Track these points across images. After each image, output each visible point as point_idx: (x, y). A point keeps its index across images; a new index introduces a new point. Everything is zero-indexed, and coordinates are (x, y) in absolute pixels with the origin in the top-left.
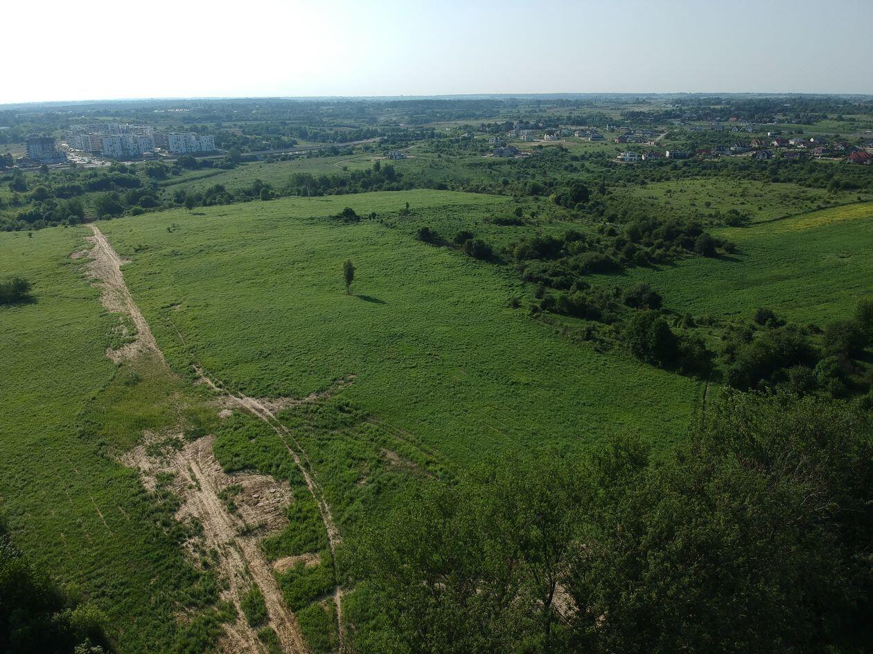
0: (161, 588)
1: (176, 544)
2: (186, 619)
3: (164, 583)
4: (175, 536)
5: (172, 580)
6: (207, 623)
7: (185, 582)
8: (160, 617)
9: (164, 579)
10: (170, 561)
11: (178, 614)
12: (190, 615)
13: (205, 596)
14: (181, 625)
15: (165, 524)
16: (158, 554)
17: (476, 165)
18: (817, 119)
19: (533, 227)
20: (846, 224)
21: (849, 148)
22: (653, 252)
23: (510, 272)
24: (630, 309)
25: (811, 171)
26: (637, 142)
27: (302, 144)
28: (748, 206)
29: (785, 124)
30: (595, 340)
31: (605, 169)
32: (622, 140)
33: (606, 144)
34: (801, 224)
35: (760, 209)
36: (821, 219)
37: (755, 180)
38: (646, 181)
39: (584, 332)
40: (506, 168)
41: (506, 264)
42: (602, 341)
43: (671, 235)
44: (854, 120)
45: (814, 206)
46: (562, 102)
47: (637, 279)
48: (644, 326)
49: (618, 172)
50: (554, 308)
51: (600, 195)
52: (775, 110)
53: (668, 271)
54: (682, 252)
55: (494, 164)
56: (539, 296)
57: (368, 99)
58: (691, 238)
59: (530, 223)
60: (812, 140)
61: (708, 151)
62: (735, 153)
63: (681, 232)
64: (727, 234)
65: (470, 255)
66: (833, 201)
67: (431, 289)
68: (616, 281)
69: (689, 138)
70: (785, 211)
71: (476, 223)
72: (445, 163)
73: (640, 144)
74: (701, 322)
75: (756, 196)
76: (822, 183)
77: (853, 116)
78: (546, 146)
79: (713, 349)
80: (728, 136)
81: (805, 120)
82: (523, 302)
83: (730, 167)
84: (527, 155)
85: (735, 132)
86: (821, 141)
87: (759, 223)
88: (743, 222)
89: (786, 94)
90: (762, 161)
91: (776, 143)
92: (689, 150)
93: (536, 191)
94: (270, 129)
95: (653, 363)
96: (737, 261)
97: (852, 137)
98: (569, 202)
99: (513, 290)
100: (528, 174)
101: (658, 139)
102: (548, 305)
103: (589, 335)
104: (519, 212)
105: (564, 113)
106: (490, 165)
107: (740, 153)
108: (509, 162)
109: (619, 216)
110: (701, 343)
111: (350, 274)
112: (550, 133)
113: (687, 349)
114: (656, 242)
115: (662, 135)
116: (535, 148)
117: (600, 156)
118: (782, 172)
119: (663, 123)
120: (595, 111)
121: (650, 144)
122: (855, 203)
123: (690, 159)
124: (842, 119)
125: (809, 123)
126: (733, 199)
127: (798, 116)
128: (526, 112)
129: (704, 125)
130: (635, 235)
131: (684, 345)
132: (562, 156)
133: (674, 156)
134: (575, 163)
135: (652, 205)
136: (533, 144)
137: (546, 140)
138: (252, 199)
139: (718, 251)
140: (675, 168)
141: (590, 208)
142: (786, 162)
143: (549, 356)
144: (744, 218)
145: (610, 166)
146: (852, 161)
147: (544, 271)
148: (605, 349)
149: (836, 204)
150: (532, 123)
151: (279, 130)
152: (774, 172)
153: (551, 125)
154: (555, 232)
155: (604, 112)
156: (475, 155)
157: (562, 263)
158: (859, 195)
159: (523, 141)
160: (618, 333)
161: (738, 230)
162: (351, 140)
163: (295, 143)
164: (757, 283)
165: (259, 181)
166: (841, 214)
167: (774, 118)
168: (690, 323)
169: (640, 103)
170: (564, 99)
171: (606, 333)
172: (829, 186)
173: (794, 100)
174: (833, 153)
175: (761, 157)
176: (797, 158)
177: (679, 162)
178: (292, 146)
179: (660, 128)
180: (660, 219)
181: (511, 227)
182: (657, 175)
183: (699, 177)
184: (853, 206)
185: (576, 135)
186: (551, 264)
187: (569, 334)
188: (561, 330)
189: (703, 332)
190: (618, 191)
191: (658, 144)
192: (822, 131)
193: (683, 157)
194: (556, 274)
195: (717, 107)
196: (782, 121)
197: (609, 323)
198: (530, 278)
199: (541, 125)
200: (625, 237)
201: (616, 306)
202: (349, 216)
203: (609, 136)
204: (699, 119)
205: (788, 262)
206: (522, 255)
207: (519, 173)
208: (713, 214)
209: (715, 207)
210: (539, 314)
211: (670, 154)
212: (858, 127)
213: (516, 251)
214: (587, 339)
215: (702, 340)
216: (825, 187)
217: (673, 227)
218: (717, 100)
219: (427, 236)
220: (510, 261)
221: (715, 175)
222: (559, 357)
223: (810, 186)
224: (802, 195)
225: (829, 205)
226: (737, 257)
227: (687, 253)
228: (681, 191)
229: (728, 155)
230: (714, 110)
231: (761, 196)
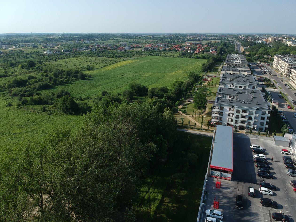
18: (108, 40)
19: (13, 77)
20: (121, 66)
21: (118, 47)
22: (64, 80)
23: (5, 94)
25: (109, 53)
26: (51, 47)
28: (92, 64)
29: (98, 41)
30: (47, 111)
31: (40, 57)
32: (45, 47)
33: (39, 49)
34: (109, 68)
35: (96, 65)
37: (93, 57)
38: (57, 59)
39: (42, 109)
41: (3, 91)
42: (50, 111)
43: (69, 74)
44: (117, 40)
45: (112, 63)
46: (18, 35)
47: (59, 89)
49: (46, 57)
50: (28, 103)
51: (40, 64)
52: (95, 37)
53: (70, 85)
54: (74, 79)
56: (20, 100)
58: (76, 74)
59: (12, 76)
60: (107, 45)
61: (76, 50)
62: (85, 50)
63: (72, 73)
64: (88, 73)
66: (116, 61)
68: (53, 91)
69: (69, 46)
70: (104, 65)
73: (52, 48)
74: (85, 99)
75: (94, 61)
76: (112, 56)
77: (117, 39)
78: (15, 50)
80: (82, 45)
81: (104, 40)
82: (13, 103)
83: (84, 54)
85: (83, 43)
86: (110, 45)
87: (97, 69)
88: (92, 69)
89: (97, 33)
90: (94, 52)
91: (97, 46)
92: (70, 49)
93: (12, 65)
95: (71, 114)
96: (93, 80)
97: (118, 44)
98: (27, 67)
99: (8, 100)
100: (8, 60)
101: (58, 46)
102: (25, 102)
104: (6, 72)
105: (20, 39)
109: (49, 70)
112: (15, 46)
113: (82, 107)
114: (64, 77)
115: (60, 45)
116: (10, 51)
117: (37, 53)
118: (100, 55)
119: (59, 42)
120: (32, 38)
121: (56, 48)
123: (71, 52)
124: (114, 40)
125: (105, 41)
126: (87, 63)
127: (102, 39)
128: (3, 39)
129: (73, 42)
130: (56, 75)
132: (22, 53)
133: (65, 51)
134: (28, 56)
135: (61, 66)
136: (9, 50)
137: (14, 48)
139: (86, 78)
140: (66, 55)
141: (36, 68)
142: (101, 51)
143: (29, 120)
144: (92, 68)
145: (42, 56)
146: (119, 50)
147: (21, 91)
148: (52, 113)
149: (118, 62)
150: (7, 42)
152: (98, 54)
153: (15, 43)
154: (24, 77)
155: (36, 38)
157: (28, 87)
158: (123, 59)
159: (4, 49)
160: (56, 107)
161: (91, 71)
164: (100, 85)
166: (119, 64)
167: (95, 40)
168: (81, 100)
169: (50, 35)
171: (51, 108)
172: (114, 57)
173: (100, 34)
174: (113, 48)
175: (93, 50)
176: (104, 50)
177: (67, 53)
179: (58, 43)
180: (64, 70)
181: (3, 78)
182: (60, 57)
183: (75, 57)
184: (122, 62)
185: (26, 46)
186: (23, 88)
187: (36, 111)
188: (32, 110)
190: (47, 63)
191: (59, 48)
193: (68, 51)
194: (26, 91)
196: (97, 40)
197: (52, 105)
198: (15, 95)
199: (11, 43)
200: (52, 76)
201: (54, 99)
203: (40, 46)
204: (71, 40)
205: (108, 79)
206: (10, 87)
208: (82, 67)
209: (82, 65)
210: (21, 106)
211: (64, 51)
212: (119, 41)
213: (6, 86)
214: (44, 111)
215: (86, 103)
216: (113, 57)
217: (69, 72)
218: (76, 35)
220: (5, 90)
221: (80, 56)
222: (33, 120)
223: (109, 57)
224: (108, 60)
225: (116, 62)
226: (93, 79)
227: (76, 79)
228: (70, 62)
229: (83, 50)
230: (75, 37)
231: (96, 61)
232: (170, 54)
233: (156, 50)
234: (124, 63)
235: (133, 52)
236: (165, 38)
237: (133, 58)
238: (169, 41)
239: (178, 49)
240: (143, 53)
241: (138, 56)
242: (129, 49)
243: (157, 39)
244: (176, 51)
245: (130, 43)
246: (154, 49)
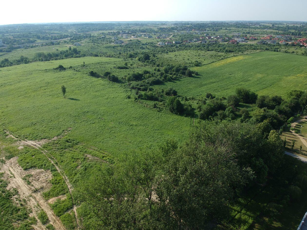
0: (5, 215)
1: (8, 199)
2: (17, 225)
3: (7, 213)
4: (8, 196)
5: (10, 212)
6: (26, 225)
7: (15, 212)
8: (7, 226)
9: (6, 212)
10: (7, 205)
11: (14, 224)
12: (19, 224)
13: (23, 216)
14: (16, 228)
15: (3, 192)
16: (2, 203)
17: (108, 47)
18: (219, 29)
19: (132, 69)
20: (230, 63)
21: (230, 39)
22: (173, 76)
23: (126, 86)
24: (167, 96)
25: (219, 47)
26: (164, 38)
27: (39, 41)
28: (201, 59)
29: (210, 31)
30: (157, 108)
31: (154, 48)
32: (159, 38)
33: (153, 39)
34: (218, 64)
35: (204, 60)
36: (223, 62)
37: (202, 50)
38: (168, 52)
39: (153, 105)
40: (119, 48)
41: (124, 83)
42: (160, 108)
43: (178, 70)
44: (230, 29)
45: (221, 58)
46: (136, 24)
47: (169, 86)
48: (172, 102)
49: (158, 49)
50: (142, 98)
51: (153, 57)
52: (207, 26)
53: (178, 82)
54: (182, 76)
55: (115, 47)
56: (137, 94)
57: (63, 23)
58: (184, 71)
59: (131, 68)
60: (218, 36)
61: (186, 41)
62: (195, 41)
63: (181, 69)
64: (195, 69)
65: (110, 81)
66: (226, 56)
67: (97, 94)
68: (162, 87)
69: (180, 36)
70: (212, 60)
71: (111, 69)
72: (96, 47)
73: (165, 39)
74: (190, 99)
75: (203, 56)
76: (222, 51)
77: (230, 28)
78: (133, 40)
79: (194, 108)
80: (192, 36)
81: (215, 30)
82: (132, 96)
83: (194, 46)
84: (126, 43)
85: (194, 34)
86: (221, 37)
87: (204, 65)
88: (200, 65)
89: (209, 21)
90: (203, 44)
91: (207, 38)
92: (181, 41)
93: (131, 56)
94: (24, 35)
95: (176, 114)
96: (199, 78)
97: (230, 35)
98: (143, 60)
99: (127, 92)
100: (127, 50)
101: (170, 37)
102: (140, 97)
103: (155, 106)
104: (126, 64)
105: (138, 28)
106: (114, 47)
107: (197, 41)
108: (120, 46)
109: (160, 65)
110: (190, 106)
111: (64, 90)
112: (134, 35)
113: (186, 108)
114: (173, 73)
115: (172, 36)
116: (129, 41)
117: (152, 43)
118: (210, 48)
119: (171, 32)
120: (148, 27)
121: (168, 39)
122: (233, 57)
123: (181, 44)
124: (227, 29)
125: (217, 31)
126: (196, 57)
127: (213, 29)
128: (124, 28)
129: (184, 32)
130: (166, 71)
131: (185, 107)
132: (139, 44)
133: (176, 43)
134: (143, 46)
135: (171, 60)
136: (128, 39)
137: (132, 38)
138: (21, 64)
140: (177, 47)
141: (151, 62)
142: (211, 44)
143: (142, 115)
144: (200, 63)
145: (156, 47)
146: (231, 43)
147: (138, 85)
148: (161, 111)
149: (227, 57)
150: (127, 32)
151: (28, 36)
152: (208, 48)
153: (133, 32)
154: (140, 71)
155: (152, 28)
156: (107, 43)
157: (143, 82)
158: (234, 54)
159: (124, 38)
160: (164, 105)
161: (198, 67)
162: (58, 39)
163: (36, 41)
164: (205, 85)
165: (22, 56)
166: (229, 60)
167: (206, 29)
168: (186, 100)
169: (163, 24)
170: (137, 23)
171: (160, 105)
172: (224, 51)
173: (212, 23)
174: (224, 40)
176: (214, 42)
177: (178, 45)
178: (34, 42)
179: (171, 33)
180: (174, 65)
181: (124, 70)
182: (171, 50)
183: (185, 50)
184: (232, 58)
185: (143, 36)
186: (140, 82)
187: (148, 106)
188: (146, 105)
189: (191, 102)
190: (159, 56)
191: (170, 39)
192: (221, 34)
193: (179, 43)
194: (142, 86)
195: (188, 26)
197: (161, 102)
198: (133, 88)
199: (130, 32)
200: (163, 72)
201: (163, 96)
202: (61, 68)
203: (154, 36)
204: (183, 30)
205: (214, 77)
206: (129, 80)
207: (124, 50)
208: (190, 62)
209: (190, 60)
210: (137, 100)
211: (175, 42)
212: (232, 32)
213: (127, 78)
214: (155, 108)
215: (191, 105)
216: (223, 52)
217: (178, 68)
218: (188, 23)
219: (93, 74)
220: (125, 82)
221: (190, 49)
222: (146, 115)
223: (219, 52)
224: (217, 55)
225: (225, 58)
226: (199, 76)
227: (183, 76)
228: (179, 55)
229: (193, 42)
230: (187, 27)
231: (204, 56)
232: (292, 49)
233: (275, 43)
234: (235, 59)
235: (246, 45)
236: (288, 28)
237: (245, 53)
238: (293, 33)
239: (303, 43)
240: (258, 47)
241: (252, 51)
242: (242, 41)
243: (278, 28)
244: (301, 46)
245: (245, 33)
246: (273, 42)
